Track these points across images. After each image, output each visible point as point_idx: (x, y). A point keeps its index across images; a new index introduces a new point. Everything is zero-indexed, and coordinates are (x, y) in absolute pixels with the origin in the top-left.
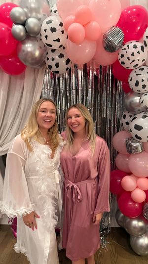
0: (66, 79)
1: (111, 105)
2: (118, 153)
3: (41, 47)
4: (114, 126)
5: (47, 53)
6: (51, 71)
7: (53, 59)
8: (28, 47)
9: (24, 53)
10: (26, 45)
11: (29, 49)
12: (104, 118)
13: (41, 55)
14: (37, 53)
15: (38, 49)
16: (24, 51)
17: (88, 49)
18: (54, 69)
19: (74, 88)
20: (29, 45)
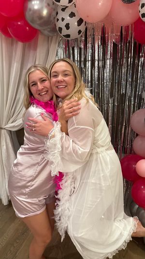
0: (81, 49)
1: (132, 79)
2: (137, 135)
3: (49, 5)
4: (134, 105)
5: (57, 13)
6: (62, 35)
7: (63, 19)
8: (35, 4)
9: (31, 12)
10: (33, 3)
11: (36, 7)
12: (123, 94)
13: (50, 14)
14: (45, 12)
15: (46, 7)
16: (30, 10)
17: (102, 2)
18: (65, 32)
19: (90, 59)
20: (36, 2)
